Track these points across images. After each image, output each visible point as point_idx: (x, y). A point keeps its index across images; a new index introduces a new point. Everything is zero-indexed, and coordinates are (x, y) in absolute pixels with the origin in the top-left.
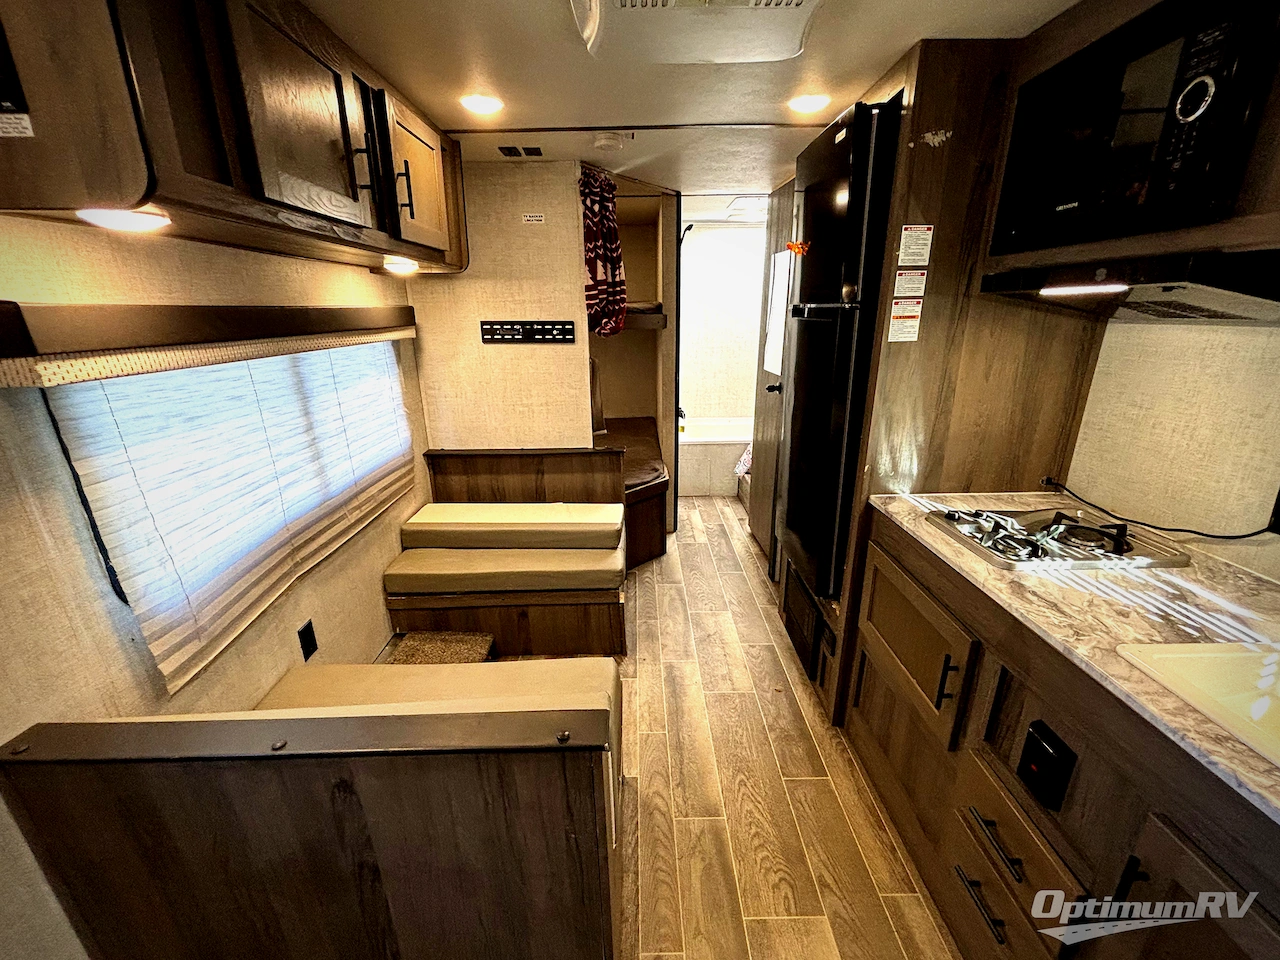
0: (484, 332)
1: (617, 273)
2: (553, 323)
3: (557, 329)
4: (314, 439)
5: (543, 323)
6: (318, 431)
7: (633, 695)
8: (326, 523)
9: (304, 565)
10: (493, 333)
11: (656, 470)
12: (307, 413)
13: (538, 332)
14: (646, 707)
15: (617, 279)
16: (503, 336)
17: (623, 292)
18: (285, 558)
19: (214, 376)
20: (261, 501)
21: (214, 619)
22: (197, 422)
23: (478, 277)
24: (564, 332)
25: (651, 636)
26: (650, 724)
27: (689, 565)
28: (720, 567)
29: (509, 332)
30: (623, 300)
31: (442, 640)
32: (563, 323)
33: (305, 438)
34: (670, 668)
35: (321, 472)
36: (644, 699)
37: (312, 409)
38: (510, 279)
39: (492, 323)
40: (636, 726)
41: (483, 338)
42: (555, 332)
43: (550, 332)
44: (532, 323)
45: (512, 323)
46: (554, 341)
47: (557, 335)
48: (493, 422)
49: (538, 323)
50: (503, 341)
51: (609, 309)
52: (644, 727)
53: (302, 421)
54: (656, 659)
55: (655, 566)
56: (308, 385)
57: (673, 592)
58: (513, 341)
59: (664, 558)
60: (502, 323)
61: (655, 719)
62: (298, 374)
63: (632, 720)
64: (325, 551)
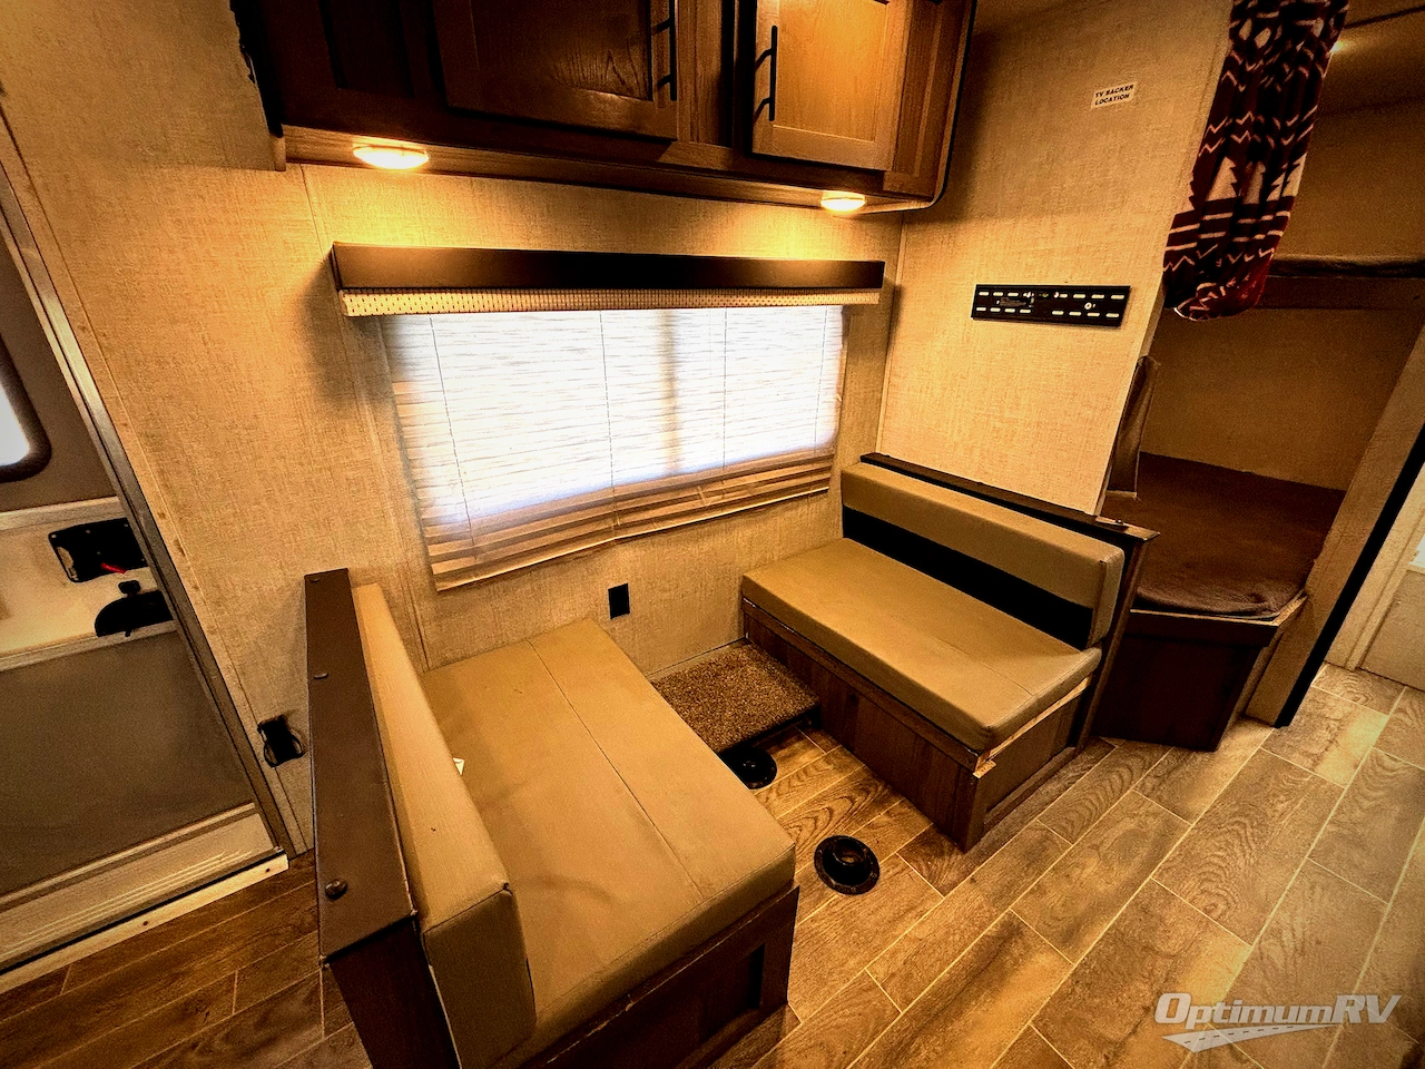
0: (978, 301)
1: (1279, 181)
2: (1089, 290)
3: (1093, 301)
4: (674, 408)
5: (1071, 290)
6: (679, 401)
7: (914, 913)
8: (668, 497)
9: (631, 530)
10: (990, 303)
11: (1259, 599)
12: (671, 379)
13: (1060, 304)
14: (912, 948)
15: (1274, 196)
16: (1003, 308)
17: (1280, 223)
18: (605, 517)
19: (553, 325)
20: (581, 457)
21: (496, 546)
22: (522, 367)
23: (991, 215)
24: (1102, 307)
25: (1035, 858)
26: (893, 975)
27: (1248, 800)
28: (1328, 851)
29: (1013, 303)
30: (1273, 241)
31: (771, 673)
32: (1108, 290)
33: (664, 404)
34: (1011, 932)
35: (674, 444)
36: (924, 932)
37: (679, 375)
38: (1038, 215)
39: (991, 288)
40: (872, 957)
41: (974, 311)
42: (1088, 306)
43: (1079, 305)
44: (1051, 289)
45: (1021, 289)
46: (1084, 321)
47: (1092, 310)
48: (955, 434)
49: (1062, 289)
50: (1002, 317)
51: (1226, 262)
52: (881, 970)
53: (662, 388)
54: (1003, 895)
55: (1165, 758)
56: (681, 349)
57: (1154, 824)
58: (1017, 318)
59: (1200, 758)
60: (1006, 289)
61: (909, 976)
62: (668, 334)
63: (877, 942)
64: (659, 524)
